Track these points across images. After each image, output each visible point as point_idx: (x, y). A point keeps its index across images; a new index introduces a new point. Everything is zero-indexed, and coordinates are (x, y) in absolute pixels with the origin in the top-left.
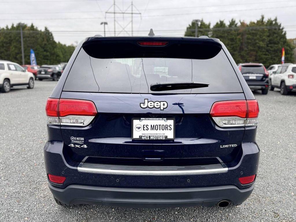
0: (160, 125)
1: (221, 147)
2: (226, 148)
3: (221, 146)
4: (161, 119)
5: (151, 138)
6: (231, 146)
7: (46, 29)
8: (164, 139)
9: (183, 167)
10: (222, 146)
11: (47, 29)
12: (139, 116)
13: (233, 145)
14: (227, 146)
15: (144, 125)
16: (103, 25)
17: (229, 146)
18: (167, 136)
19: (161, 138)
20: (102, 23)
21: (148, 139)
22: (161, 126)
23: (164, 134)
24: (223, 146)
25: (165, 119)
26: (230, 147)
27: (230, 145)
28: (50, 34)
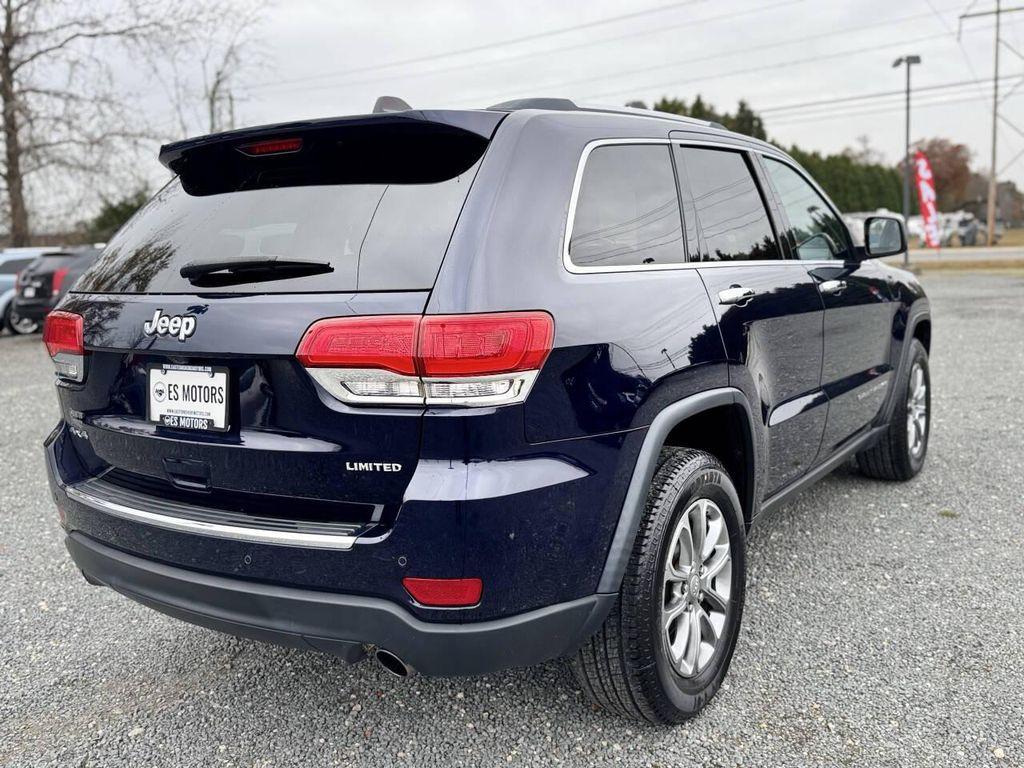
0: (200, 387)
1: (348, 468)
2: (364, 471)
3: (348, 464)
4: (201, 368)
5: (183, 423)
6: (382, 467)
7: (742, 105)
8: (206, 428)
9: (251, 519)
10: (352, 466)
11: (747, 108)
12: (161, 359)
13: (386, 467)
14: (367, 467)
15: (170, 385)
16: (904, 65)
17: (374, 467)
18: (212, 421)
19: (200, 426)
20: (897, 63)
21: (176, 424)
22: (202, 389)
23: (209, 414)
24: (355, 464)
25: (209, 369)
26: (378, 469)
27: (378, 465)
28: (755, 123)
